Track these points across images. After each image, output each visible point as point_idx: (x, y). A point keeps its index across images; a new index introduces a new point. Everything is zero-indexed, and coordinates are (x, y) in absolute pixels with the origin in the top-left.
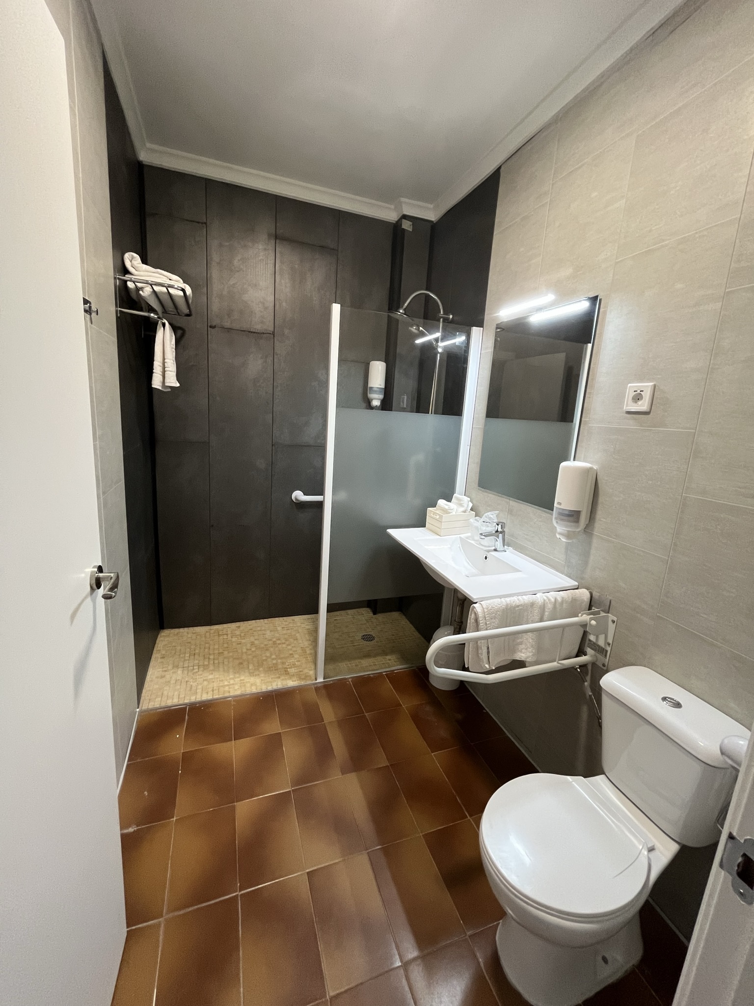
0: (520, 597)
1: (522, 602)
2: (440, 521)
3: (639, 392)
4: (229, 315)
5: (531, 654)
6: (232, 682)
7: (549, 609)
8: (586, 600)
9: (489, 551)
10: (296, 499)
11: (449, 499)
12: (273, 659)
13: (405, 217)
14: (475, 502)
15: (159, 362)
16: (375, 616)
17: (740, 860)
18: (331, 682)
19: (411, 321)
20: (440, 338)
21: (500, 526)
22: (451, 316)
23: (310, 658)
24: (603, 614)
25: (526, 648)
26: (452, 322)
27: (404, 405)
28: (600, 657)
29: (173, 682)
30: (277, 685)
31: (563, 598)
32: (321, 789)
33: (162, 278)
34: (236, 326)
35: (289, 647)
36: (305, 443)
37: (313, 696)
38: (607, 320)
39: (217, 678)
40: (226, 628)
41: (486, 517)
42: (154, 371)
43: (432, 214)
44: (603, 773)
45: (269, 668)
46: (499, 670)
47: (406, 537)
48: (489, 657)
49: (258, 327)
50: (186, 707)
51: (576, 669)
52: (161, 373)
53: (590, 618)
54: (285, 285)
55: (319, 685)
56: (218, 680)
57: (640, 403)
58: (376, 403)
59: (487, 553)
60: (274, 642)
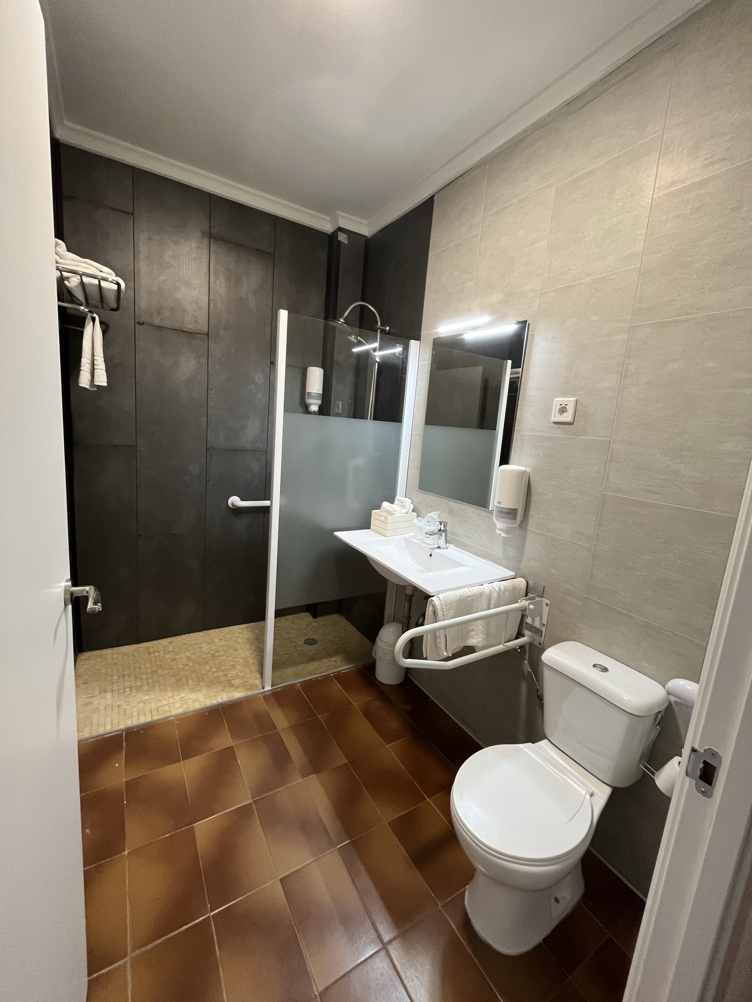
0: (470, 588)
1: (473, 593)
2: (385, 522)
3: (564, 405)
4: (159, 313)
5: (481, 639)
6: (171, 700)
7: (494, 597)
8: (523, 587)
9: (433, 549)
10: (233, 505)
11: (392, 501)
12: (214, 673)
13: (340, 229)
14: (415, 504)
15: (87, 358)
16: (315, 619)
17: (702, 765)
18: (280, 689)
19: (351, 330)
20: (378, 348)
21: (443, 525)
22: (388, 328)
23: (255, 668)
24: (538, 599)
25: (476, 634)
26: (389, 333)
27: (339, 411)
28: (536, 637)
29: (102, 708)
30: (222, 699)
31: (505, 587)
32: (283, 796)
33: (91, 269)
34: (166, 324)
35: (230, 659)
36: (241, 447)
37: (262, 706)
38: (535, 342)
39: (154, 699)
40: (156, 644)
41: (429, 517)
42: (82, 368)
43: (366, 228)
44: (545, 737)
45: (211, 681)
46: (455, 656)
47: (354, 538)
48: (446, 645)
49: (190, 327)
50: (123, 733)
51: (517, 650)
52: (89, 371)
53: (529, 603)
54: (221, 286)
55: (267, 693)
56: (156, 700)
57: (565, 415)
58: (314, 408)
59: (431, 551)
60: (212, 655)
